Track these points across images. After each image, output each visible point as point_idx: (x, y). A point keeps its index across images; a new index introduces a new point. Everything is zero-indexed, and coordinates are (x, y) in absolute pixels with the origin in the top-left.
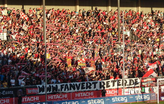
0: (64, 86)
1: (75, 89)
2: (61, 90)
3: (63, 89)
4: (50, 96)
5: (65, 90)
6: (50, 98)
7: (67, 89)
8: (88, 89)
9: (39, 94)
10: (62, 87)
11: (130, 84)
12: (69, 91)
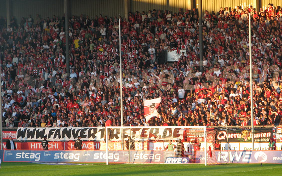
0: (55, 132)
1: (71, 136)
2: (49, 137)
3: (52, 136)
4: (33, 144)
5: (55, 137)
6: (33, 147)
7: (58, 136)
8: (91, 139)
9: (18, 139)
10: (51, 133)
11: (164, 136)
12: (62, 139)
